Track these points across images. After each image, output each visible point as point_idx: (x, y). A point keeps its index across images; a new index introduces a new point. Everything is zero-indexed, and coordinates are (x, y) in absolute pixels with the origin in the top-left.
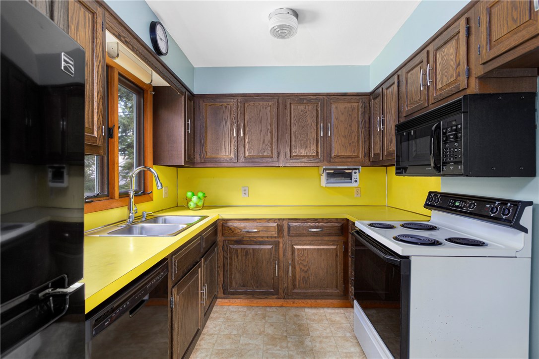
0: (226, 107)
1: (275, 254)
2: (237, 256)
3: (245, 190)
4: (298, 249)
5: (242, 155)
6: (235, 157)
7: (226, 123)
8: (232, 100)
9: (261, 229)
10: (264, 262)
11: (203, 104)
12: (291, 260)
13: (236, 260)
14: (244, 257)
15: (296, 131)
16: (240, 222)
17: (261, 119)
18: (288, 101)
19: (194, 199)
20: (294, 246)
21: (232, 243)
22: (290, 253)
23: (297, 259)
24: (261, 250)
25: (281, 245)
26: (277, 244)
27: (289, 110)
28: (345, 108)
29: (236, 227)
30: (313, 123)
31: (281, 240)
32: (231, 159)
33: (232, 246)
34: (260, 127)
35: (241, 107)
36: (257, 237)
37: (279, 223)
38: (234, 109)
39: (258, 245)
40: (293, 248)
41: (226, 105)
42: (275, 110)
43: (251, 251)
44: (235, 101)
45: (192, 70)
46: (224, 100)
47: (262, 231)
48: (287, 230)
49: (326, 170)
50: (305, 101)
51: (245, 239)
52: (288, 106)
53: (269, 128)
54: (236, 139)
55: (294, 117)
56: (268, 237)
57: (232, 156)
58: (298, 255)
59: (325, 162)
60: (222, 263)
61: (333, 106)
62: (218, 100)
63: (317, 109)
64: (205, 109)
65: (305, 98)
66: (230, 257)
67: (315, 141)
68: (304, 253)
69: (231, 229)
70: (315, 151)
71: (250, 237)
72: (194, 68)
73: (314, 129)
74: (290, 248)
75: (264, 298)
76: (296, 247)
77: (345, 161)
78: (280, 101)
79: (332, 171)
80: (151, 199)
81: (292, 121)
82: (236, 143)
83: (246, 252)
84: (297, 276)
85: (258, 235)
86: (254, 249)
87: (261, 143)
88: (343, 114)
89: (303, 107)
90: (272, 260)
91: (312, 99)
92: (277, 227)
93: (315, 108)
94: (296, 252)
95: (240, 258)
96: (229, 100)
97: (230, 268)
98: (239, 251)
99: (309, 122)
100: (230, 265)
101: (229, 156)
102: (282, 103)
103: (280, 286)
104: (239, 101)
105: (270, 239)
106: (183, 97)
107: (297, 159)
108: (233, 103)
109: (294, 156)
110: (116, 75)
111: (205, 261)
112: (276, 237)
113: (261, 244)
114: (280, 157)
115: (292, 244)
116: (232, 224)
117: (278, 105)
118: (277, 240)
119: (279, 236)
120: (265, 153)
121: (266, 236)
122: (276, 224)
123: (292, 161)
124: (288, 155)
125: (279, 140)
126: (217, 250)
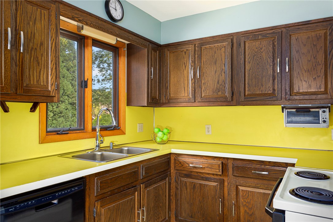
0: (185, 52)
1: (220, 192)
2: (187, 189)
3: (208, 128)
4: (242, 190)
5: (198, 95)
6: (193, 97)
7: (185, 67)
8: (191, 46)
9: (206, 166)
10: (210, 198)
11: (167, 53)
12: (235, 200)
13: (186, 192)
14: (192, 190)
15: (250, 69)
16: (189, 157)
17: (216, 60)
18: (243, 40)
19: (160, 134)
20: (239, 187)
21: (183, 176)
22: (235, 193)
23: (241, 200)
24: (207, 185)
25: (226, 184)
26: (222, 182)
27: (243, 48)
28: (309, 38)
29: (185, 162)
30: (269, 59)
31: (226, 179)
32: (189, 99)
33: (183, 179)
34: (215, 68)
35: (198, 51)
36: (204, 173)
37: (224, 162)
38: (192, 53)
39: (204, 180)
40: (237, 188)
41: (185, 51)
42: (229, 50)
43: (198, 185)
44: (193, 46)
45: (158, 24)
46: (184, 47)
47: (207, 167)
48: (231, 169)
49: (286, 109)
50: (260, 37)
51: (193, 173)
52: (242, 45)
53: (224, 68)
54: (193, 81)
55: (248, 55)
56: (213, 174)
57: (191, 96)
58: (243, 196)
59: (283, 100)
60: (175, 193)
61: (293, 38)
62: (179, 48)
63: (273, 43)
64: (170, 57)
65: (260, 34)
66: (181, 188)
67: (271, 78)
68: (248, 196)
69: (180, 163)
70: (271, 89)
71: (197, 172)
72: (161, 22)
73: (270, 66)
74: (235, 188)
76: (241, 188)
77: (308, 98)
78: (235, 41)
79: (294, 110)
80: (124, 133)
81: (247, 60)
82: (193, 85)
83: (194, 186)
84: (242, 217)
85: (203, 171)
86: (200, 184)
87: (216, 83)
88: (305, 45)
89: (257, 43)
90: (217, 197)
91: (268, 34)
92: (221, 166)
93: (271, 43)
94: (241, 193)
95: (188, 190)
96: (187, 46)
97: (181, 198)
98: (188, 184)
99: (264, 59)
100: (181, 195)
101: (188, 97)
102: (237, 42)
104: (197, 45)
105: (216, 177)
106: (146, 49)
107: (252, 98)
108: (191, 48)
109: (248, 95)
110: (90, 42)
111: (146, 187)
112: (220, 175)
113: (207, 179)
114: (234, 97)
115: (237, 184)
116: (182, 159)
117: (232, 45)
118: (222, 178)
119: (224, 173)
120: (220, 93)
121: (211, 172)
122: (220, 162)
123: (246, 100)
124: (242, 94)
125: (234, 80)
126: (169, 180)
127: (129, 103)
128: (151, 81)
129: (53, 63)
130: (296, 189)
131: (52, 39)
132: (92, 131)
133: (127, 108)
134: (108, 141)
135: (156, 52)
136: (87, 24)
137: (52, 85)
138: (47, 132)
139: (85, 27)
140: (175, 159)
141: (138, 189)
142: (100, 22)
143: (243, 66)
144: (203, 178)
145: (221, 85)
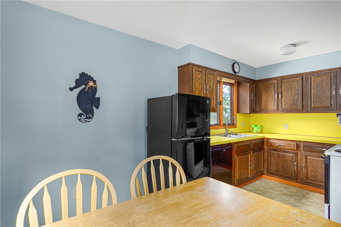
0: (272, 84)
1: (295, 159)
2: (274, 157)
3: (286, 126)
4: (310, 158)
5: (280, 107)
7: (272, 92)
8: (275, 80)
9: (287, 145)
10: (289, 162)
11: (260, 84)
12: (305, 163)
13: (273, 158)
14: (277, 158)
15: (315, 93)
16: (276, 140)
17: (292, 88)
18: (309, 77)
19: (256, 128)
21: (272, 150)
22: (305, 160)
23: (309, 164)
24: (287, 155)
25: (299, 155)
26: (296, 154)
27: (310, 81)
29: (273, 142)
30: (327, 87)
31: (299, 152)
32: (274, 109)
33: (271, 151)
34: (291, 93)
35: (280, 83)
37: (298, 143)
38: (276, 85)
39: (285, 153)
42: (301, 82)
43: (281, 155)
44: (277, 80)
45: (254, 69)
46: (271, 81)
47: (287, 146)
48: (303, 147)
49: (340, 115)
50: (321, 75)
51: (278, 149)
52: (309, 79)
53: (297, 92)
54: (277, 100)
55: (313, 85)
56: (291, 150)
57: (275, 108)
58: (310, 162)
59: (338, 110)
60: (266, 159)
62: (268, 81)
63: (331, 78)
64: (261, 87)
65: (321, 73)
66: (270, 156)
67: (329, 98)
68: (313, 161)
69: (270, 143)
70: (329, 104)
71: (281, 148)
72: (256, 68)
73: (328, 91)
74: (305, 157)
75: (289, 180)
76: (308, 157)
78: (304, 77)
80: (236, 127)
81: (312, 87)
82: (277, 101)
83: (279, 155)
84: (309, 173)
85: (285, 148)
86: (283, 155)
87: (292, 101)
89: (320, 78)
90: (293, 162)
91: (327, 73)
92: (296, 145)
93: (329, 78)
94: (309, 160)
95: (275, 157)
96: (273, 81)
97: (270, 162)
98: (275, 154)
99: (324, 87)
100: (270, 160)
101: (274, 108)
102: (305, 78)
103: (298, 176)
104: (279, 80)
105: (292, 151)
106: (249, 84)
107: (316, 109)
108: (275, 82)
109: (313, 107)
110: (222, 83)
111: (253, 153)
112: (295, 150)
113: (287, 152)
114: (304, 108)
115: (306, 155)
116: (271, 141)
117: (303, 80)
118: (296, 152)
119: (298, 149)
120: (294, 106)
121: (289, 148)
122: (295, 143)
123: (312, 110)
124: (309, 107)
125: (303, 99)
126: (263, 151)
127: (238, 112)
128: (251, 100)
129: (216, 96)
130: (337, 150)
132: (223, 125)
133: (238, 114)
134: (231, 130)
135: (253, 84)
137: (215, 105)
139: (223, 78)
140: (267, 141)
141: (250, 152)
142: (230, 75)
143: (310, 91)
144: (284, 151)
145: (295, 102)
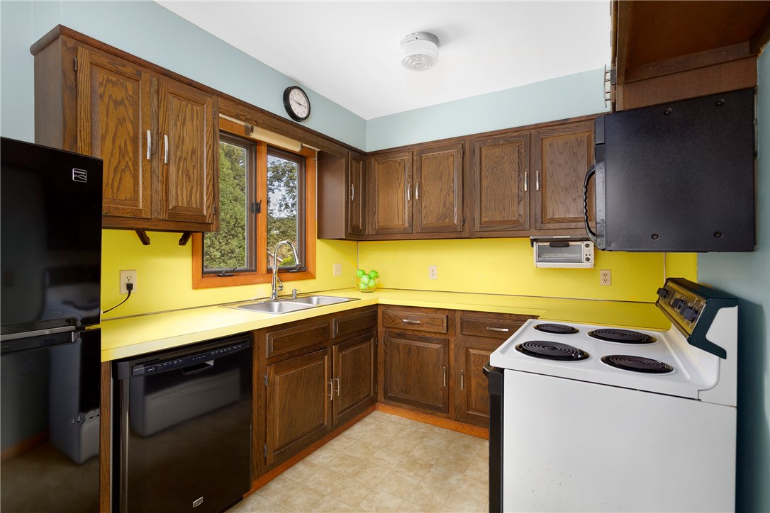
0: (399, 163)
1: (444, 357)
2: (399, 353)
3: (433, 270)
4: (474, 354)
5: (417, 224)
6: (410, 226)
7: (400, 184)
8: (407, 154)
9: (425, 320)
10: (431, 366)
11: (375, 164)
12: (464, 367)
13: (398, 358)
14: (407, 356)
15: (488, 187)
16: (402, 309)
17: (442, 174)
18: (477, 145)
19: (365, 279)
20: (470, 350)
21: (394, 335)
22: (464, 359)
23: (472, 368)
24: (426, 348)
25: (452, 346)
26: (446, 344)
27: (478, 157)
28: (566, 143)
29: (396, 316)
30: (513, 173)
31: (452, 340)
32: (405, 229)
33: (394, 340)
34: (440, 186)
35: (417, 161)
36: (423, 331)
37: (449, 316)
38: (408, 165)
39: (423, 341)
40: (467, 351)
41: (400, 161)
42: (460, 160)
43: (415, 348)
44: (410, 154)
45: (361, 123)
46: (398, 155)
47: (427, 323)
48: (460, 326)
49: (537, 242)
50: (501, 142)
51: (408, 332)
52: (477, 152)
53: (452, 184)
54: (410, 203)
55: (486, 167)
56: (435, 333)
57: (407, 225)
58: (474, 362)
59: (533, 230)
60: (383, 360)
61: (546, 143)
62: (391, 156)
63: (519, 151)
64: (377, 169)
65: (501, 138)
66: (391, 353)
67: (516, 199)
68: (482, 362)
69: (391, 318)
70: (516, 214)
71: (413, 330)
72: (366, 121)
73: (515, 182)
74: (464, 351)
75: (431, 414)
77: (565, 227)
78: (467, 147)
79: (548, 244)
80: (313, 277)
81: (483, 173)
82: (411, 208)
83: (409, 350)
84: (473, 391)
85: (422, 329)
86: (418, 347)
87: (442, 206)
88: (561, 153)
89: (497, 150)
90: (440, 364)
91: (511, 137)
92: (445, 321)
93: (516, 150)
94: (472, 359)
95: (402, 355)
96: (402, 154)
97: (391, 367)
98: (401, 347)
99: (507, 172)
100: (391, 363)
101: (404, 226)
102: (469, 149)
103: (451, 403)
104: (415, 153)
105: (438, 336)
106: (344, 159)
107: (490, 227)
108: (406, 157)
109: (486, 222)
110: (264, 149)
111: (340, 350)
112: (445, 334)
113: (426, 340)
114: (467, 225)
115: (468, 346)
116: (392, 312)
117: (464, 153)
118: (446, 337)
119: (449, 332)
120: (447, 220)
121: (432, 330)
122: (444, 317)
123: (482, 230)
124: (477, 222)
125: (465, 202)
126: (374, 341)
127: (320, 235)
128: (352, 204)
129: (209, 177)
130: (525, 344)
131: (208, 146)
132: (268, 273)
133: (318, 241)
134: (289, 287)
135: (359, 162)
136: (258, 125)
137: (208, 207)
138: (203, 273)
139: (255, 127)
140: (383, 313)
141: (329, 352)
142: (276, 122)
143: (479, 183)
144: (421, 338)
145: (448, 209)
